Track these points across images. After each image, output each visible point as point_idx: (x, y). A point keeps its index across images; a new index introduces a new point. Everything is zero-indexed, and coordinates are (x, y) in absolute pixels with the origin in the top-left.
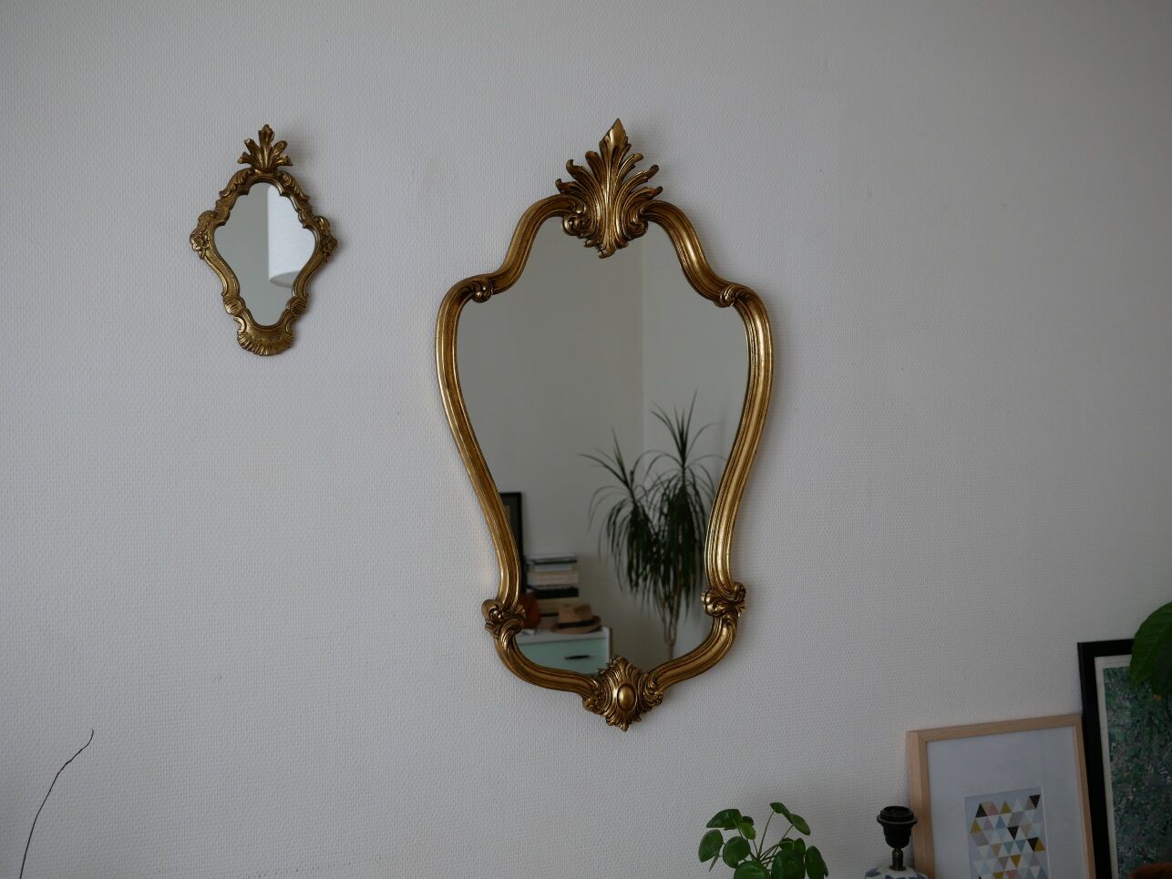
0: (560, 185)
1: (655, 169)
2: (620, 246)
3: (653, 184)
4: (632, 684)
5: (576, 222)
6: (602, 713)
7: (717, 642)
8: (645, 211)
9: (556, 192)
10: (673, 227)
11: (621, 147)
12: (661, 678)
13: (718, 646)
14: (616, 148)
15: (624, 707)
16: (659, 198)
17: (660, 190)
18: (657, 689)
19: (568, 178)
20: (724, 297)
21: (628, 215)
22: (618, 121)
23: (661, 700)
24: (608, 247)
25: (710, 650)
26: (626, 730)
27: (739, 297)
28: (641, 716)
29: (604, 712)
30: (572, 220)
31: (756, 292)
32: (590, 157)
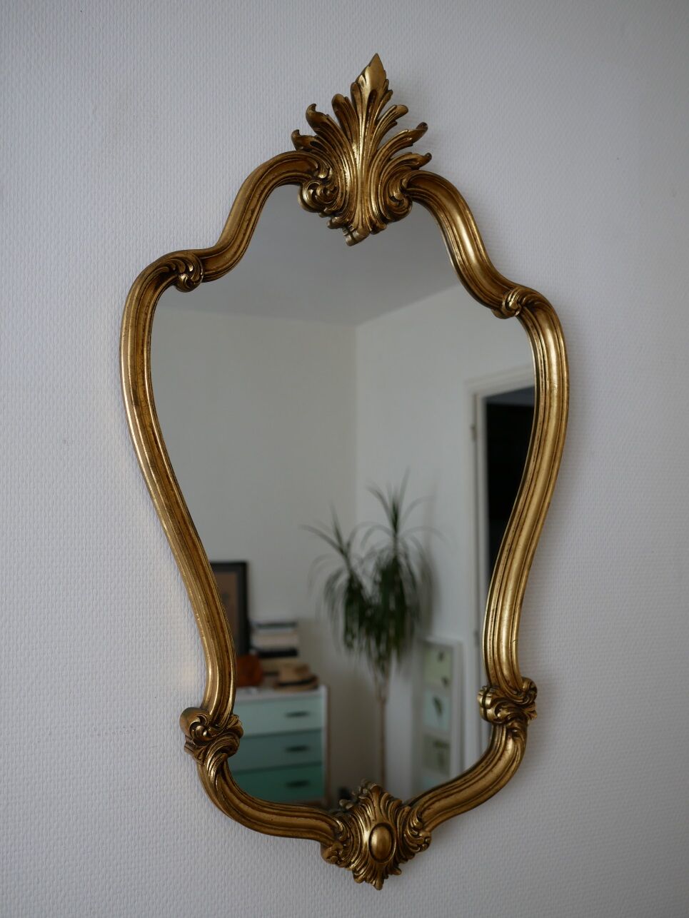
0: (298, 139)
1: (423, 128)
2: (376, 230)
3: (419, 148)
4: (390, 823)
5: (318, 192)
6: (348, 865)
7: (499, 759)
8: (409, 184)
9: (291, 148)
10: (443, 208)
11: (380, 92)
12: (427, 813)
13: (502, 764)
14: (373, 94)
15: (379, 857)
16: (427, 168)
17: (428, 158)
18: (423, 828)
19: (308, 131)
20: (507, 303)
21: (386, 189)
22: (376, 56)
23: (428, 844)
24: (360, 227)
25: (491, 770)
26: (380, 888)
27: (526, 304)
28: (401, 866)
29: (350, 864)
30: (314, 187)
31: (548, 298)
32: (337, 103)
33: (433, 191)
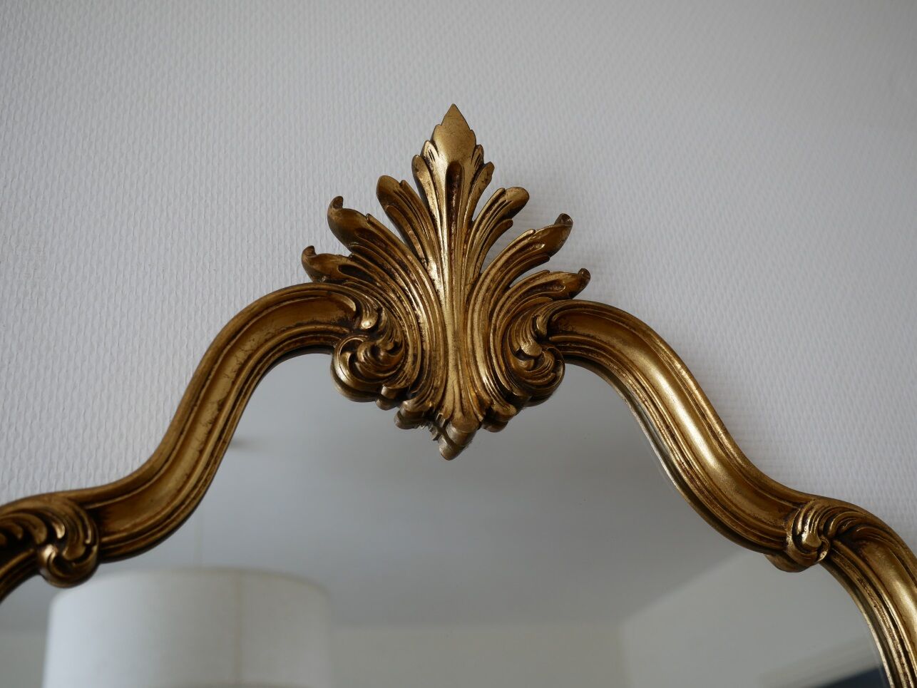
0: (313, 260)
1: (564, 223)
2: (495, 421)
3: (563, 263)
5: (361, 355)
8: (552, 327)
9: (302, 277)
10: (629, 367)
11: (469, 168)
14: (454, 171)
16: (586, 295)
17: (582, 279)
19: (336, 248)
20: (797, 538)
21: (506, 340)
22: (454, 107)
24: (458, 415)
27: (838, 535)
30: (352, 347)
31: (878, 514)
32: (389, 193)
33: (604, 337)
